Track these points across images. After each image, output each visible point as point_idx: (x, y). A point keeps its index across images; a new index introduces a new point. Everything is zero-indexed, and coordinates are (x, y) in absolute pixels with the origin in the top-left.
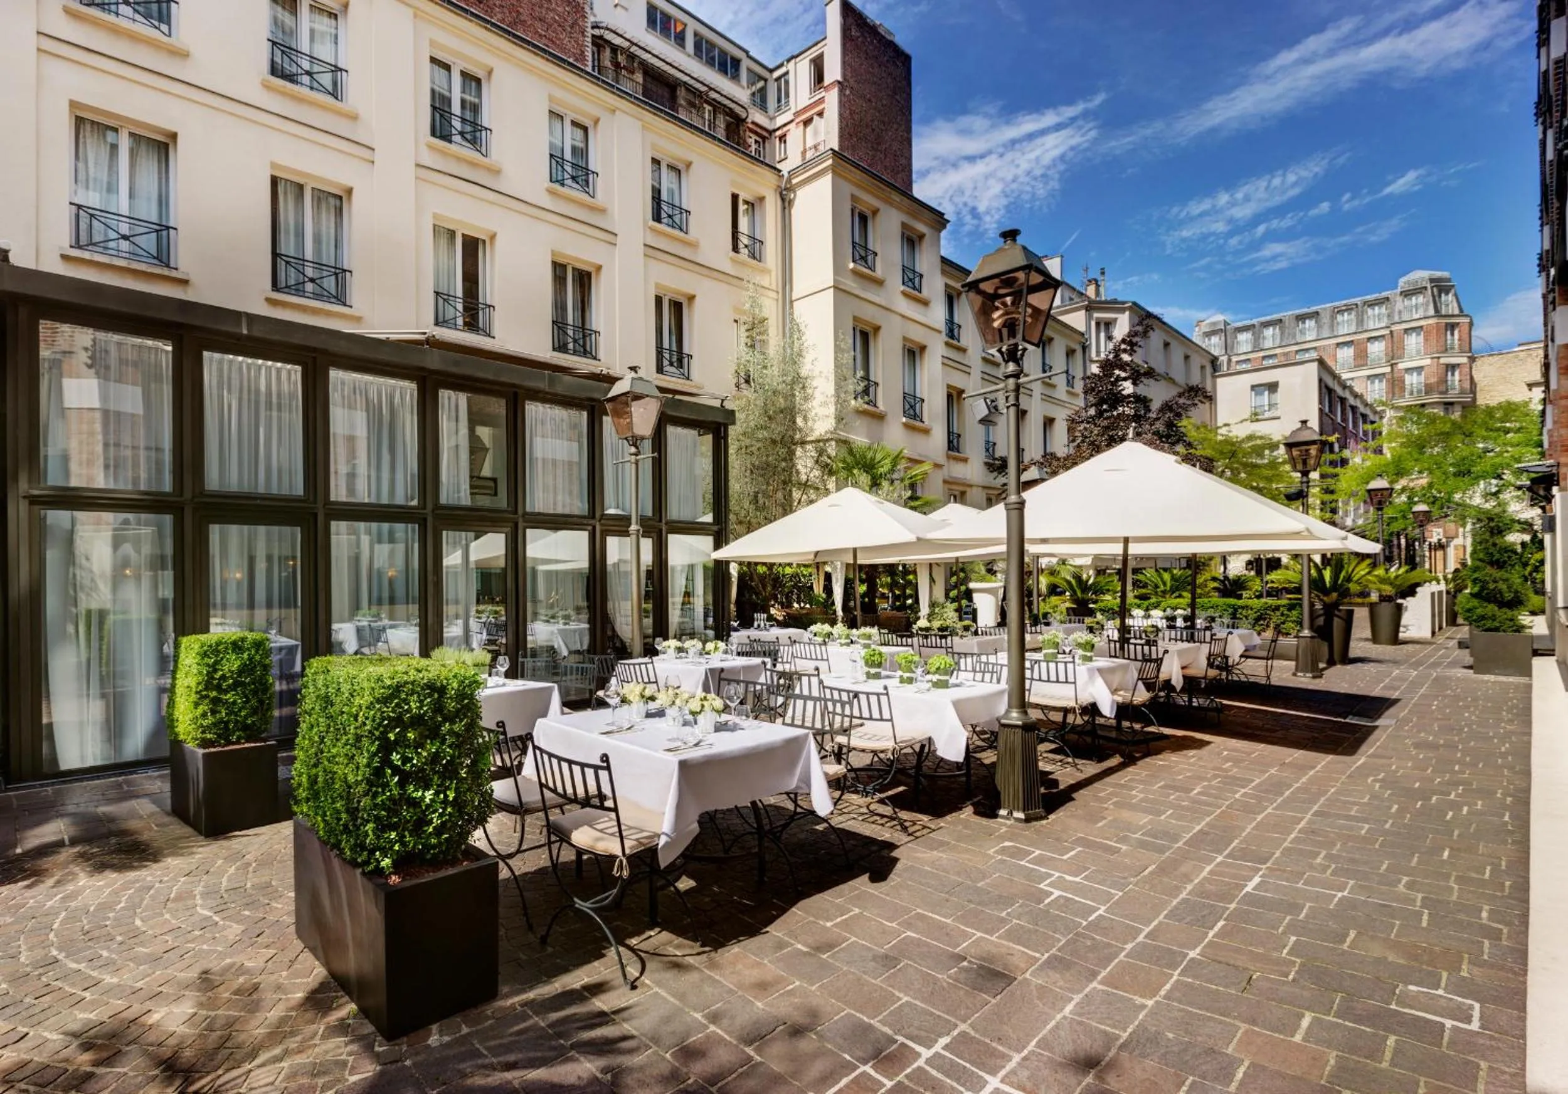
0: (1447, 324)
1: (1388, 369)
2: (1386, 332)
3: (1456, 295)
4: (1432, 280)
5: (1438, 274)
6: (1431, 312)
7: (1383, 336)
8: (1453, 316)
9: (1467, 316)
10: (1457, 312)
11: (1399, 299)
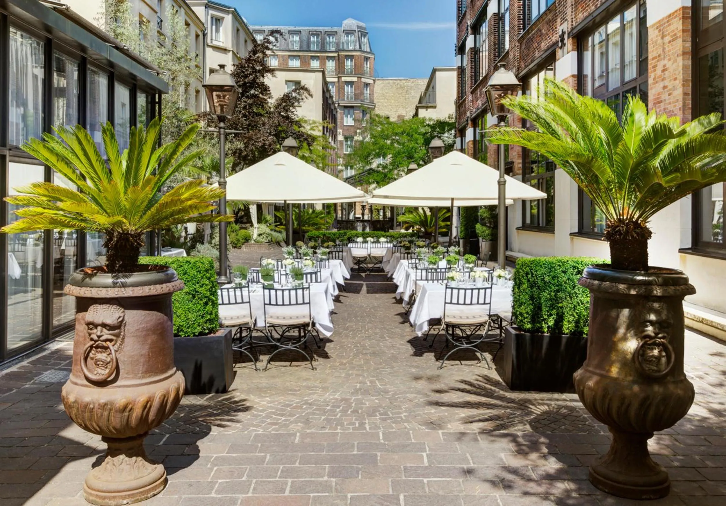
0: (365, 57)
1: (336, 80)
2: (336, 55)
3: (368, 39)
4: (358, 27)
5: (361, 24)
6: (357, 47)
7: (334, 57)
8: (367, 52)
9: (373, 54)
10: (369, 50)
11: (343, 34)
